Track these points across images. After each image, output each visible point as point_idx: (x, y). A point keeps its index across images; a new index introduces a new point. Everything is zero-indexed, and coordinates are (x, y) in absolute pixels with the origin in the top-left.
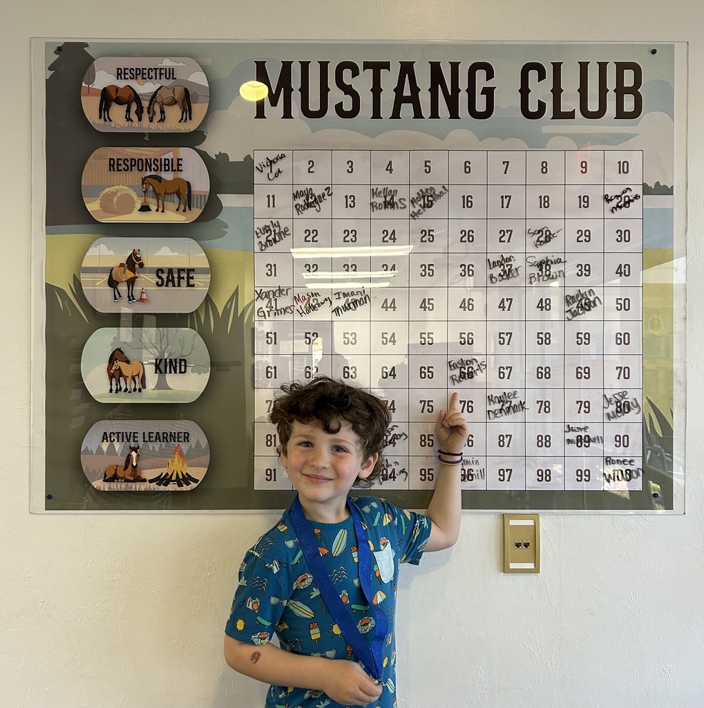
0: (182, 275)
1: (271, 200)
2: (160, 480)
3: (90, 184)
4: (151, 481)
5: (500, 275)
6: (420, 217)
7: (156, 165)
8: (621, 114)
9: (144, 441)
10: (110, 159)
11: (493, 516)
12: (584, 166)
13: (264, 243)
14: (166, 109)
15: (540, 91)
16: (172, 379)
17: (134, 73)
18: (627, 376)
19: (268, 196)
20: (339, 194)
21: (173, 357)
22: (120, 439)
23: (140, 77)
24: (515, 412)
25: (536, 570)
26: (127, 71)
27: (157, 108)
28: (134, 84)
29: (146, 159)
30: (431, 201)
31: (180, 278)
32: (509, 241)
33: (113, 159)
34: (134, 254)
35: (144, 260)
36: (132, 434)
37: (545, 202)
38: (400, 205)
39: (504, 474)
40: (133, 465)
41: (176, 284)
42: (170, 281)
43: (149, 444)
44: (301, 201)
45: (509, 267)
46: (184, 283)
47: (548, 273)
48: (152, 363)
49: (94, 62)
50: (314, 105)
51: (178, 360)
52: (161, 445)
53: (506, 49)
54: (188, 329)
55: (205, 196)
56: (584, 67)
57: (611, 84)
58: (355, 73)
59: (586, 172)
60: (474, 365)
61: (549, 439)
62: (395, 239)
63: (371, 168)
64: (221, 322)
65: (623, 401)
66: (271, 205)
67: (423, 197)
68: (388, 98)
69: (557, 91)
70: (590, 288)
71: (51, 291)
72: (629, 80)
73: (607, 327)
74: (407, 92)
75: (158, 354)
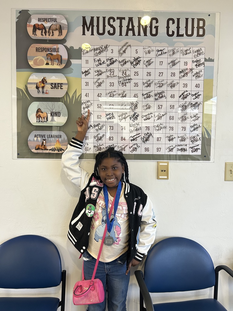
0: (59, 85)
1: (87, 62)
2: (52, 150)
3: (30, 56)
4: (50, 150)
7: (51, 50)
8: (198, 35)
9: (47, 137)
10: (36, 48)
11: (155, 162)
12: (186, 52)
14: (54, 31)
15: (173, 27)
16: (55, 118)
17: (44, 20)
19: (86, 60)
21: (56, 111)
22: (40, 137)
25: (167, 179)
26: (41, 19)
27: (51, 31)
28: (44, 23)
29: (48, 48)
31: (58, 86)
32: (162, 76)
34: (44, 78)
35: (47, 80)
36: (44, 135)
39: (158, 149)
40: (44, 145)
41: (57, 88)
42: (55, 87)
43: (49, 139)
44: (96, 62)
46: (59, 88)
48: (50, 113)
49: (31, 16)
50: (101, 31)
51: (58, 112)
52: (53, 139)
53: (163, 13)
54: (61, 102)
55: (66, 60)
56: (187, 19)
57: (196, 25)
58: (114, 21)
59: (187, 54)
60: (150, 115)
61: (172, 139)
62: (126, 74)
63: (119, 51)
64: (71, 100)
65: (196, 127)
66: (87, 63)
67: (135, 61)
68: (124, 29)
69: (178, 27)
70: (187, 91)
71: (18, 90)
72: (201, 24)
73: (192, 104)
74: (130, 27)
75: (51, 110)
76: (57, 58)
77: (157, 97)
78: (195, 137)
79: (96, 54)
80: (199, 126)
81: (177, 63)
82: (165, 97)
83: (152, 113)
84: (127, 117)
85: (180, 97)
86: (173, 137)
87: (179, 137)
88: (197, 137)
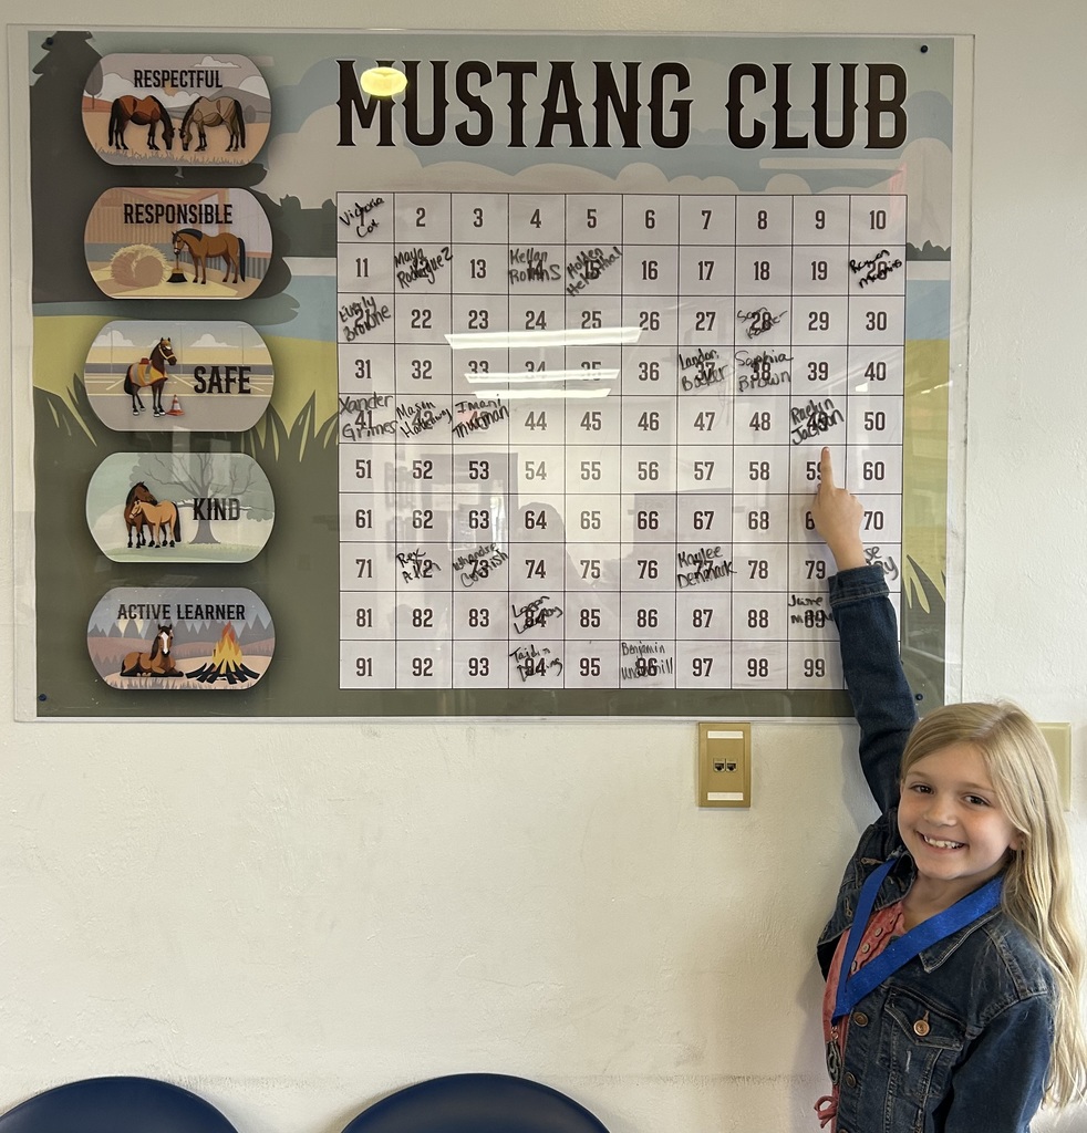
0: (232, 377)
1: (362, 266)
2: (204, 674)
3: (96, 242)
4: (190, 676)
5: (696, 378)
6: (581, 292)
7: (193, 214)
8: (875, 141)
9: (179, 618)
10: (126, 206)
11: (684, 726)
12: (820, 218)
13: (351, 330)
14: (208, 130)
15: (757, 106)
16: (217, 528)
17: (160, 77)
18: (879, 525)
19: (358, 261)
20: (462, 258)
21: (220, 497)
22: (145, 614)
23: (168, 83)
24: (716, 577)
25: (746, 803)
26: (149, 75)
27: (194, 131)
28: (159, 94)
29: (179, 206)
30: (597, 270)
31: (229, 380)
32: (710, 329)
33: (131, 206)
34: (162, 344)
35: (177, 354)
36: (162, 608)
37: (763, 271)
38: (551, 275)
39: (699, 666)
40: (163, 652)
41: (224, 389)
42: (215, 384)
43: (188, 624)
44: (406, 268)
45: (710, 366)
46: (235, 387)
47: (766, 375)
48: (189, 505)
49: (101, 61)
50: (425, 126)
51: (227, 501)
52: (203, 624)
53: (709, 44)
54: (242, 455)
55: (265, 259)
56: (821, 70)
57: (861, 96)
58: (486, 78)
63: (508, 218)
64: (290, 444)
66: (362, 273)
68: (533, 116)
69: (782, 107)
70: (826, 397)
71: (42, 399)
72: (887, 90)
73: (851, 454)
74: (561, 107)
75: (197, 492)
76: (223, 250)
84: (551, 518)
85: (794, 424)
86: (768, 607)
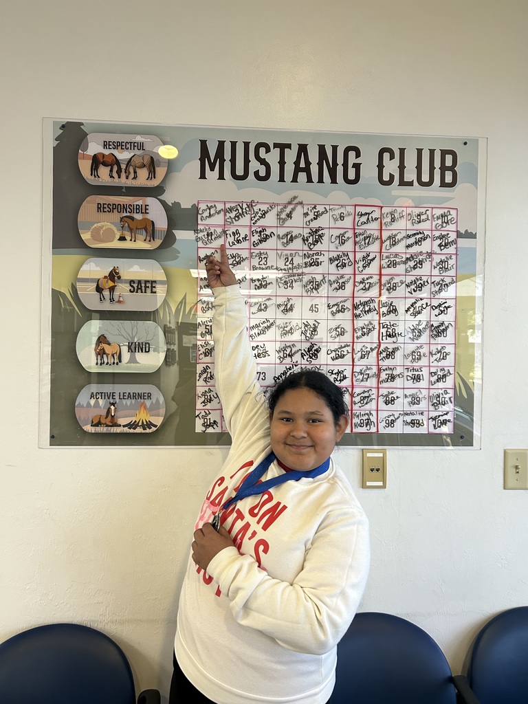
0: (147, 285)
1: (209, 236)
2: (130, 425)
3: (83, 221)
4: (124, 426)
5: (363, 289)
6: (310, 249)
7: (130, 209)
8: (443, 184)
9: (120, 399)
10: (98, 204)
11: (356, 450)
12: (419, 217)
14: (138, 170)
15: (391, 167)
16: (140, 356)
17: (116, 145)
18: (444, 358)
19: (208, 233)
21: (140, 341)
22: (103, 397)
23: (120, 148)
25: (384, 487)
26: (110, 143)
27: (131, 170)
28: (115, 152)
29: (123, 205)
30: (318, 239)
31: (146, 287)
32: (369, 267)
33: (100, 204)
34: (114, 269)
35: (121, 274)
36: (111, 394)
37: (393, 241)
39: (363, 422)
40: (111, 415)
41: (143, 291)
42: (139, 289)
43: (124, 401)
44: (230, 237)
45: (369, 284)
46: (149, 290)
47: (394, 288)
48: (126, 345)
49: (88, 136)
50: (240, 172)
51: (144, 343)
52: (131, 402)
53: (369, 138)
54: (151, 322)
55: (164, 231)
56: (420, 151)
57: (437, 164)
58: (268, 151)
59: (420, 222)
60: (345, 349)
61: (393, 400)
62: (293, 264)
63: (278, 215)
64: (174, 317)
65: (442, 374)
66: (210, 238)
67: (312, 236)
68: (289, 168)
69: (402, 167)
70: (421, 299)
71: (56, 295)
72: (449, 162)
73: (432, 325)
74: (302, 165)
75: (130, 339)
76: (144, 226)
77: (358, 312)
78: (441, 396)
79: (230, 220)
80: (449, 372)
81: (400, 241)
82: (376, 312)
83: (349, 346)
84: (295, 353)
85: (407, 311)
86: (395, 396)
87: (406, 396)
88: (445, 396)
